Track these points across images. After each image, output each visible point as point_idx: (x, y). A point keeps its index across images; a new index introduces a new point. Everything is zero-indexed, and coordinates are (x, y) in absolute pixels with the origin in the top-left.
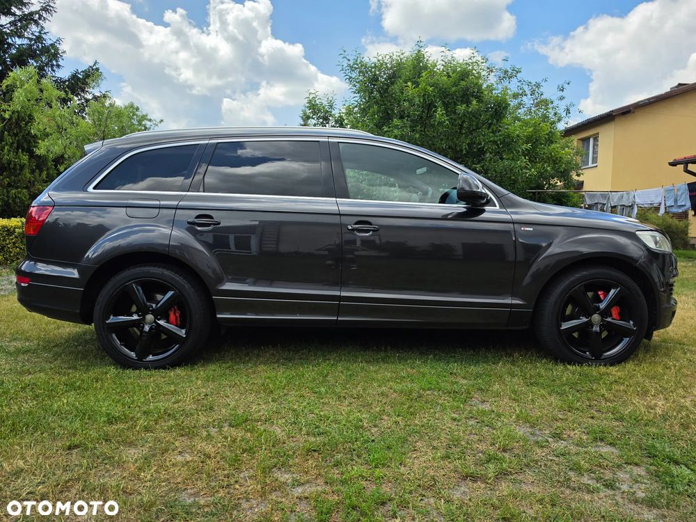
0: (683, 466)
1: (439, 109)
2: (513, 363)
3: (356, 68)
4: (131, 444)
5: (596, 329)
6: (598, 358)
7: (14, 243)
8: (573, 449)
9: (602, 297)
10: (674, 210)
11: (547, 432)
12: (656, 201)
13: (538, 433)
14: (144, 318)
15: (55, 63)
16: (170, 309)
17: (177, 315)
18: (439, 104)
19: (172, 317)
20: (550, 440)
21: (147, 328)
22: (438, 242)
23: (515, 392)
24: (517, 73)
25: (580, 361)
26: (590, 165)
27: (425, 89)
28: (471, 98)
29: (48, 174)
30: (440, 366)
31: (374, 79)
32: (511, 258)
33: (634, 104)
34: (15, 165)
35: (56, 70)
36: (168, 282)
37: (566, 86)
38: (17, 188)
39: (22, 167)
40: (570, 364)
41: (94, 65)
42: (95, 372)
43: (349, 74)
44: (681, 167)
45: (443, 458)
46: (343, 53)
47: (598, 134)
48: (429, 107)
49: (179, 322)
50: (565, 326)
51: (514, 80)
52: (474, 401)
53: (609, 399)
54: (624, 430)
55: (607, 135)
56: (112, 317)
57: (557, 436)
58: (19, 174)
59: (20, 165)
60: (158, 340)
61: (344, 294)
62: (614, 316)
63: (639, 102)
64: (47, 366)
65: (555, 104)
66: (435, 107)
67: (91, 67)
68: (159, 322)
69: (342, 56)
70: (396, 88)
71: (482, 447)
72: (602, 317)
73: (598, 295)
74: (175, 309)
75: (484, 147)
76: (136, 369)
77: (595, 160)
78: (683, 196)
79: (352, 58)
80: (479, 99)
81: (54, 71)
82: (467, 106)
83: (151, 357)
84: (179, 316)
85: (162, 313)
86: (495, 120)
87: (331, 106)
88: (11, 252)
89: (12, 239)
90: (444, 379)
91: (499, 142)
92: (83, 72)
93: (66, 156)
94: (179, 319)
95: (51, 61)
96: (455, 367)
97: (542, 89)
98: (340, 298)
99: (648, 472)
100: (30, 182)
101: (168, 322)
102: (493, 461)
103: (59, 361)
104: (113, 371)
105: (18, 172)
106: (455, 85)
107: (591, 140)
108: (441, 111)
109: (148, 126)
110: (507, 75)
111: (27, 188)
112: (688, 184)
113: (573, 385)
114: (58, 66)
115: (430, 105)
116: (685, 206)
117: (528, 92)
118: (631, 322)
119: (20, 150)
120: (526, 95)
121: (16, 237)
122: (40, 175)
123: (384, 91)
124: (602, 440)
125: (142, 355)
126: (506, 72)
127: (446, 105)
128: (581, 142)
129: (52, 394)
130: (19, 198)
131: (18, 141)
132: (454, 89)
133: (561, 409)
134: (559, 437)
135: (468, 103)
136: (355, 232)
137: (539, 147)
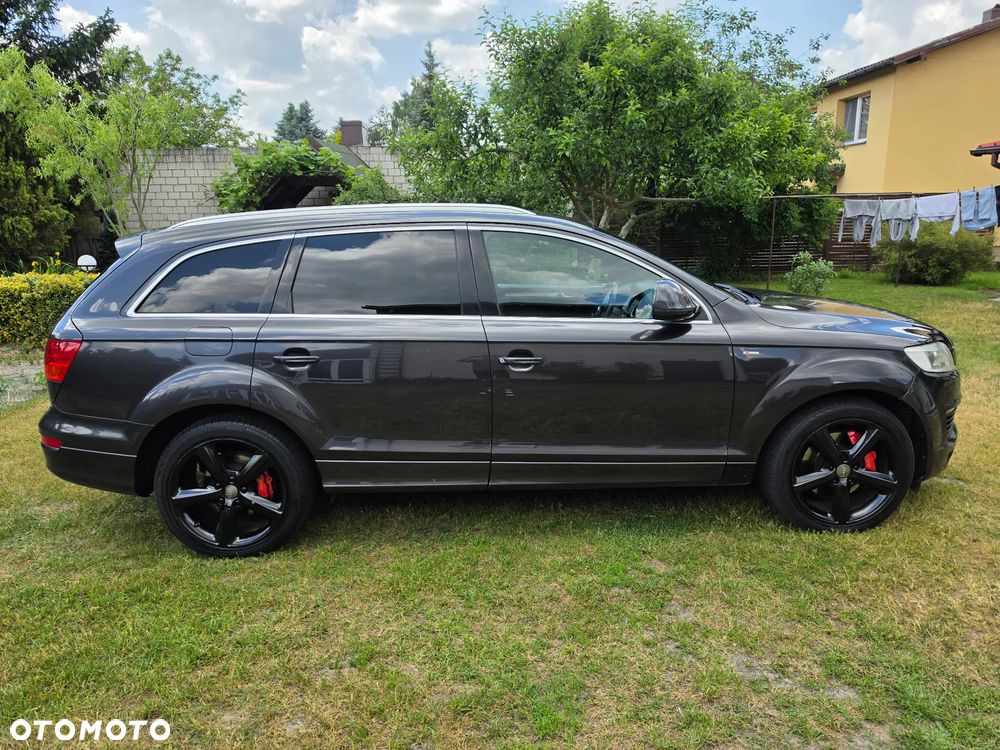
0: (938, 724)
1: (632, 102)
2: (728, 530)
3: (505, 39)
4: (226, 705)
5: (844, 482)
6: (843, 522)
7: (22, 313)
8: (800, 695)
9: (852, 439)
10: (974, 226)
11: (767, 662)
12: (948, 212)
13: (755, 664)
14: (224, 491)
15: (46, 15)
16: (258, 476)
17: (269, 482)
18: (631, 93)
19: (262, 486)
20: (771, 676)
21: (229, 502)
22: (627, 361)
23: (727, 588)
24: (750, 20)
25: (819, 527)
26: (856, 140)
27: (610, 73)
28: (679, 83)
29: (56, 190)
30: (630, 539)
31: (533, 55)
32: (730, 377)
33: (927, 46)
34: (7, 181)
35: (50, 27)
36: (252, 442)
37: (822, 42)
38: (13, 216)
39: (17, 184)
40: (804, 529)
41: (106, 15)
42: (163, 566)
43: (496, 48)
44: (988, 158)
45: (630, 720)
46: (485, 15)
47: (869, 92)
48: (617, 95)
49: (272, 493)
50: (801, 481)
51: (745, 32)
52: (675, 607)
53: (854, 598)
54: (868, 658)
55: (882, 97)
56: (180, 491)
57: (781, 670)
58: (15, 194)
59: (13, 181)
60: (246, 517)
61: (497, 450)
62: (868, 465)
63: (934, 43)
64: (98, 553)
65: (805, 70)
66: (626, 97)
67: (101, 18)
68: (245, 495)
69: (484, 20)
70: (565, 68)
71: (681, 694)
72: (852, 467)
73: (848, 437)
74: (265, 476)
75: (697, 157)
76: (220, 557)
77: (863, 132)
78: (988, 206)
79: (499, 23)
80: (691, 81)
81: (46, 28)
82: (674, 95)
83: (238, 540)
84: (272, 483)
85: (248, 482)
86: (714, 116)
87: (469, 95)
88: (19, 326)
89: (19, 307)
90: (634, 564)
91: (719, 150)
92: (90, 26)
93: (82, 182)
94: (271, 488)
95: (40, 12)
96: (650, 541)
97: (785, 46)
98: (491, 457)
99: (893, 734)
100: (31, 205)
101: (257, 494)
102: (694, 724)
103: (113, 544)
104: (188, 562)
105: (12, 190)
106: (655, 61)
107: (859, 102)
108: (635, 104)
109: (195, 86)
110: (735, 24)
111: (29, 214)
112: (996, 188)
113: (806, 571)
114: (52, 20)
115: (617, 93)
116: (989, 220)
117: (765, 52)
118: (891, 473)
119: (11, 158)
120: (762, 55)
121: (23, 304)
122: (45, 193)
123: (549, 72)
124: (838, 677)
125: (225, 538)
126: (734, 18)
127: (641, 94)
128: (843, 105)
129: (110, 612)
130: (19, 230)
131: (6, 143)
132: (653, 67)
133: (789, 617)
134: (783, 673)
135: (675, 89)
136: (510, 367)
137: (779, 150)
